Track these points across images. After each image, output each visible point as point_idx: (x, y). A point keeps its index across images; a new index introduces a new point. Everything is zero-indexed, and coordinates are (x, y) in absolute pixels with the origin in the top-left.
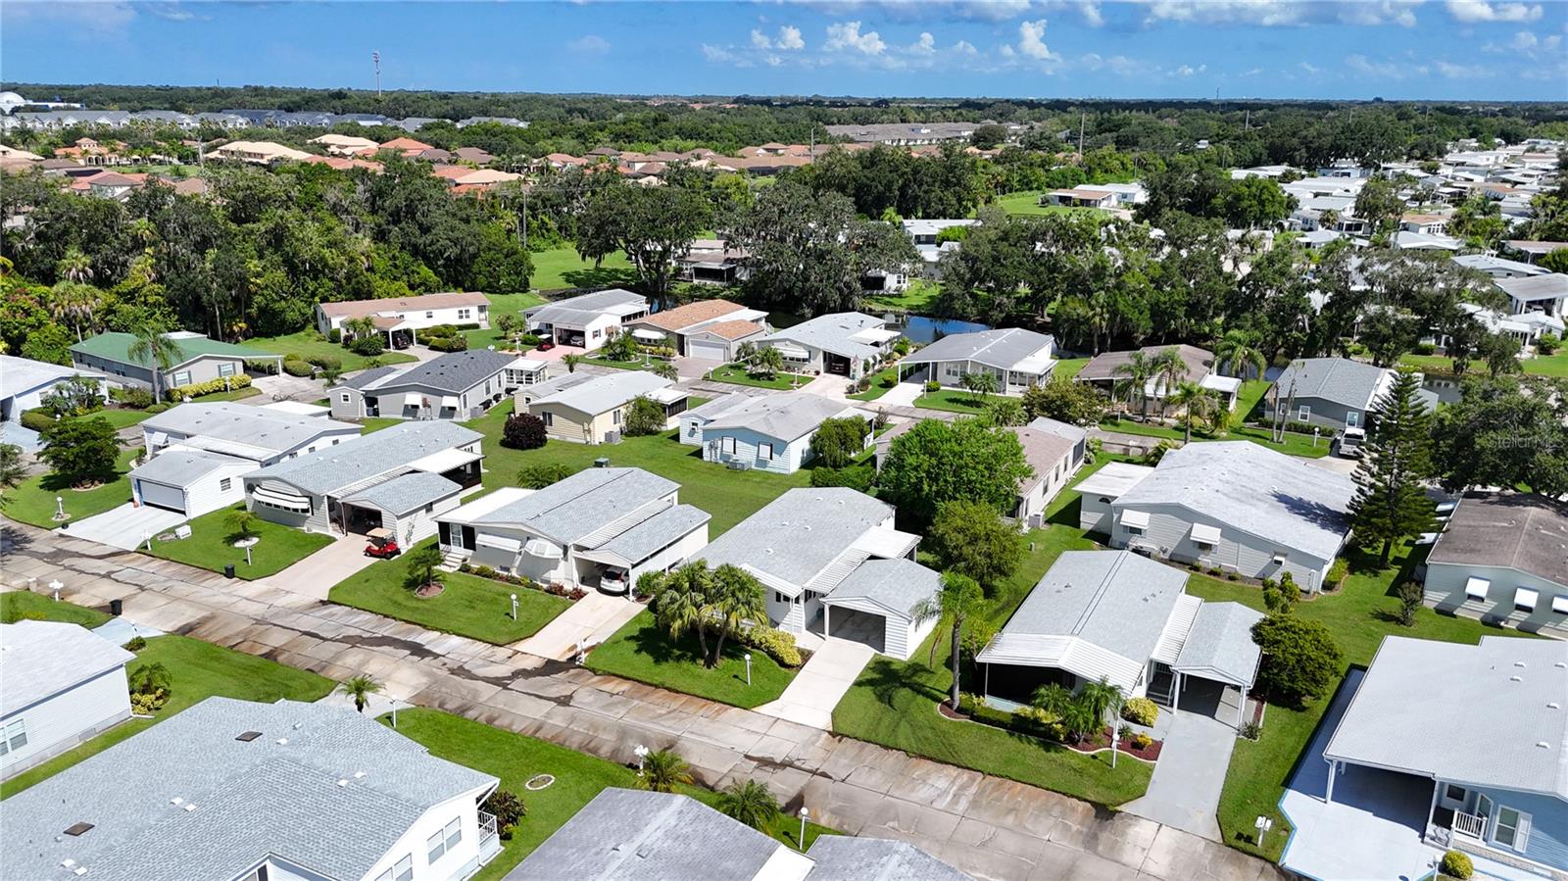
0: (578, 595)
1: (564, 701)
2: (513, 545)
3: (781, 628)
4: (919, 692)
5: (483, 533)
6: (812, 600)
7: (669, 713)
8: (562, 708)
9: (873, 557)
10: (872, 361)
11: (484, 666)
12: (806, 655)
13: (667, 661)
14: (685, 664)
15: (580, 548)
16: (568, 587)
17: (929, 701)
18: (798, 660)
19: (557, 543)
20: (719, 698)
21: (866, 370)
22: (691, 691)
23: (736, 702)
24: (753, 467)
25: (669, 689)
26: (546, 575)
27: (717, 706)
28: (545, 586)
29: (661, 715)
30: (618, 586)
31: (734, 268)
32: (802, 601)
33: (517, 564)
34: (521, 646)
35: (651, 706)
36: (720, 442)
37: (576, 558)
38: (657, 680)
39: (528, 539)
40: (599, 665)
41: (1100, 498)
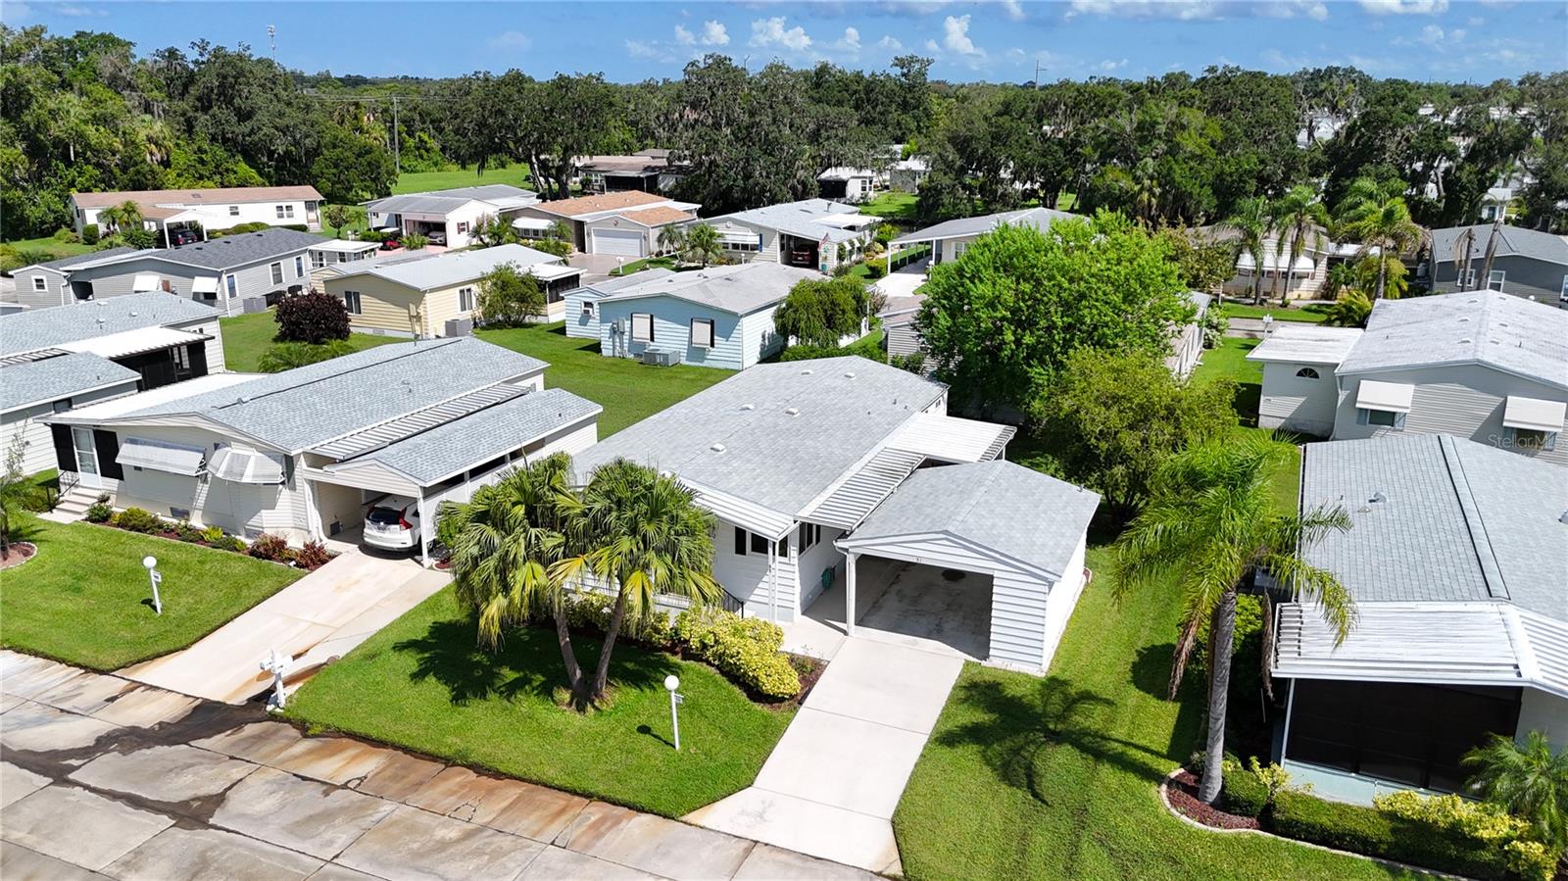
0: (314, 558)
1: (193, 814)
2: (185, 462)
3: (749, 611)
4: (1099, 755)
5: (133, 442)
6: (813, 550)
7: (468, 835)
8: (182, 834)
9: (930, 463)
10: (848, 247)
11: (39, 722)
12: (809, 671)
13: (484, 696)
14: (527, 703)
15: (319, 461)
16: (295, 543)
17: (1132, 780)
18: (792, 683)
19: (270, 453)
20: (601, 789)
21: (841, 258)
22: (534, 772)
23: (643, 800)
24: (684, 361)
25: (479, 769)
26: (254, 522)
27: (596, 811)
28: (249, 542)
29: (443, 845)
30: (397, 537)
31: (656, 176)
32: (793, 551)
33: (201, 501)
34: (148, 674)
35: (425, 818)
36: (627, 323)
37: (312, 483)
38: (450, 744)
39: (216, 447)
40: (318, 714)
41: (1300, 368)
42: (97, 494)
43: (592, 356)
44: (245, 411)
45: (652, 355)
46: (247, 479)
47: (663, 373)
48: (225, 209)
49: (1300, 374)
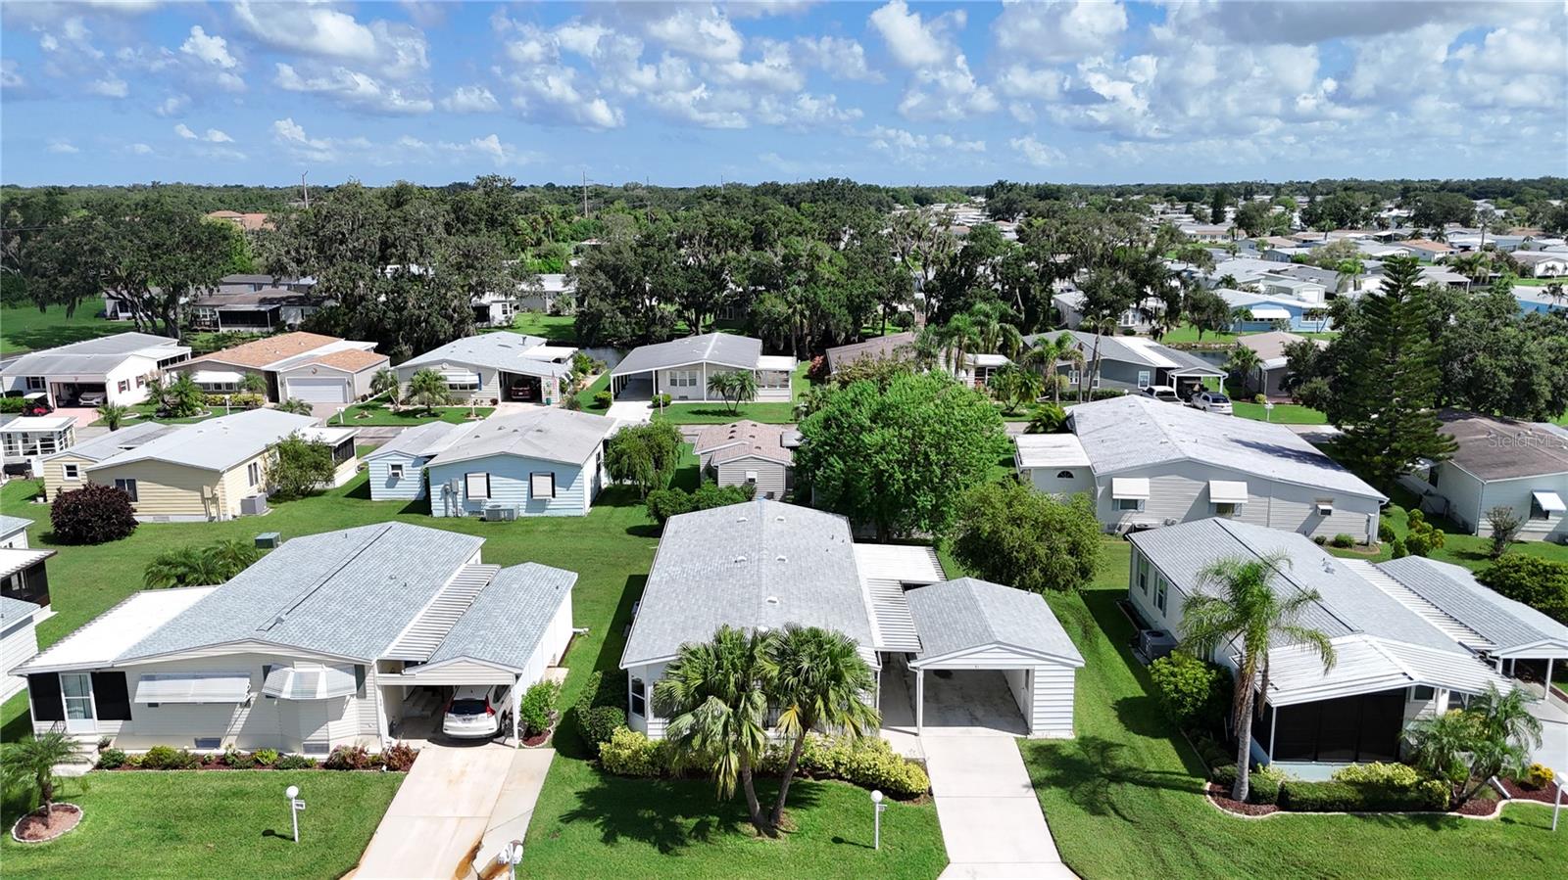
0: (403, 761)
2: (235, 689)
4: (1153, 784)
5: (150, 679)
9: (908, 586)
13: (685, 845)
14: (724, 842)
15: (393, 666)
16: (373, 750)
19: (340, 665)
24: (524, 514)
26: (317, 736)
30: (485, 724)
33: (238, 727)
36: (461, 484)
37: (383, 688)
39: (267, 670)
41: (1059, 472)
42: (97, 739)
45: (495, 512)
49: (1059, 476)
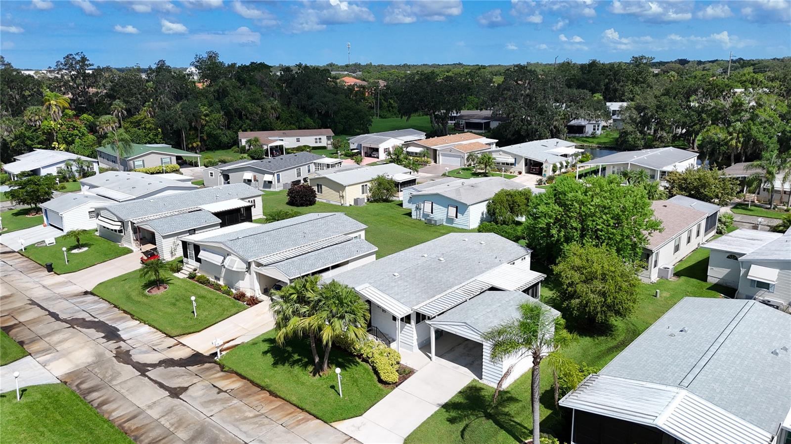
0: (253, 302)
1: (176, 393)
3: (393, 345)
6: (421, 324)
7: (256, 416)
8: (170, 399)
9: (493, 289)
10: (559, 166)
11: (146, 352)
12: (405, 373)
13: (284, 365)
16: (249, 294)
18: (394, 377)
20: (307, 408)
21: (554, 171)
22: (287, 398)
23: (319, 414)
24: (445, 224)
25: (272, 393)
27: (303, 415)
28: (235, 293)
29: (246, 418)
32: (413, 322)
33: (223, 275)
34: (184, 340)
35: (245, 408)
36: (423, 205)
37: (256, 273)
38: (265, 382)
40: (229, 364)
41: (728, 254)
42: (193, 267)
43: (407, 218)
44: (239, 242)
45: (430, 221)
46: (234, 269)
47: (433, 229)
48: (295, 139)
49: (728, 257)
